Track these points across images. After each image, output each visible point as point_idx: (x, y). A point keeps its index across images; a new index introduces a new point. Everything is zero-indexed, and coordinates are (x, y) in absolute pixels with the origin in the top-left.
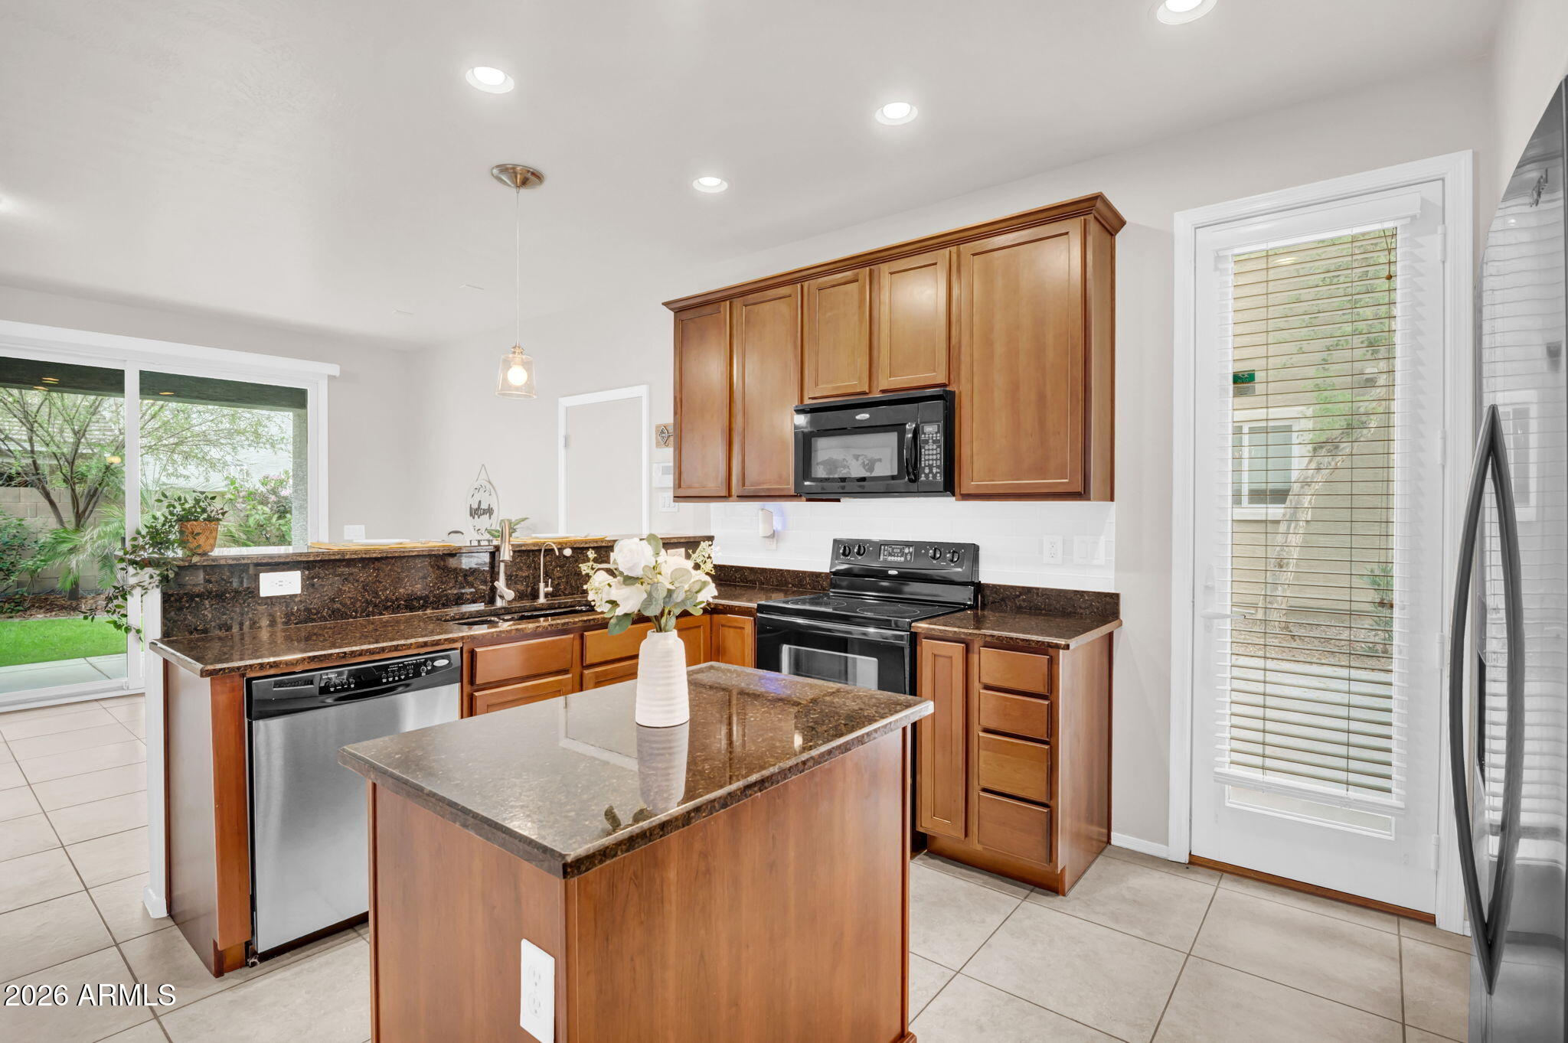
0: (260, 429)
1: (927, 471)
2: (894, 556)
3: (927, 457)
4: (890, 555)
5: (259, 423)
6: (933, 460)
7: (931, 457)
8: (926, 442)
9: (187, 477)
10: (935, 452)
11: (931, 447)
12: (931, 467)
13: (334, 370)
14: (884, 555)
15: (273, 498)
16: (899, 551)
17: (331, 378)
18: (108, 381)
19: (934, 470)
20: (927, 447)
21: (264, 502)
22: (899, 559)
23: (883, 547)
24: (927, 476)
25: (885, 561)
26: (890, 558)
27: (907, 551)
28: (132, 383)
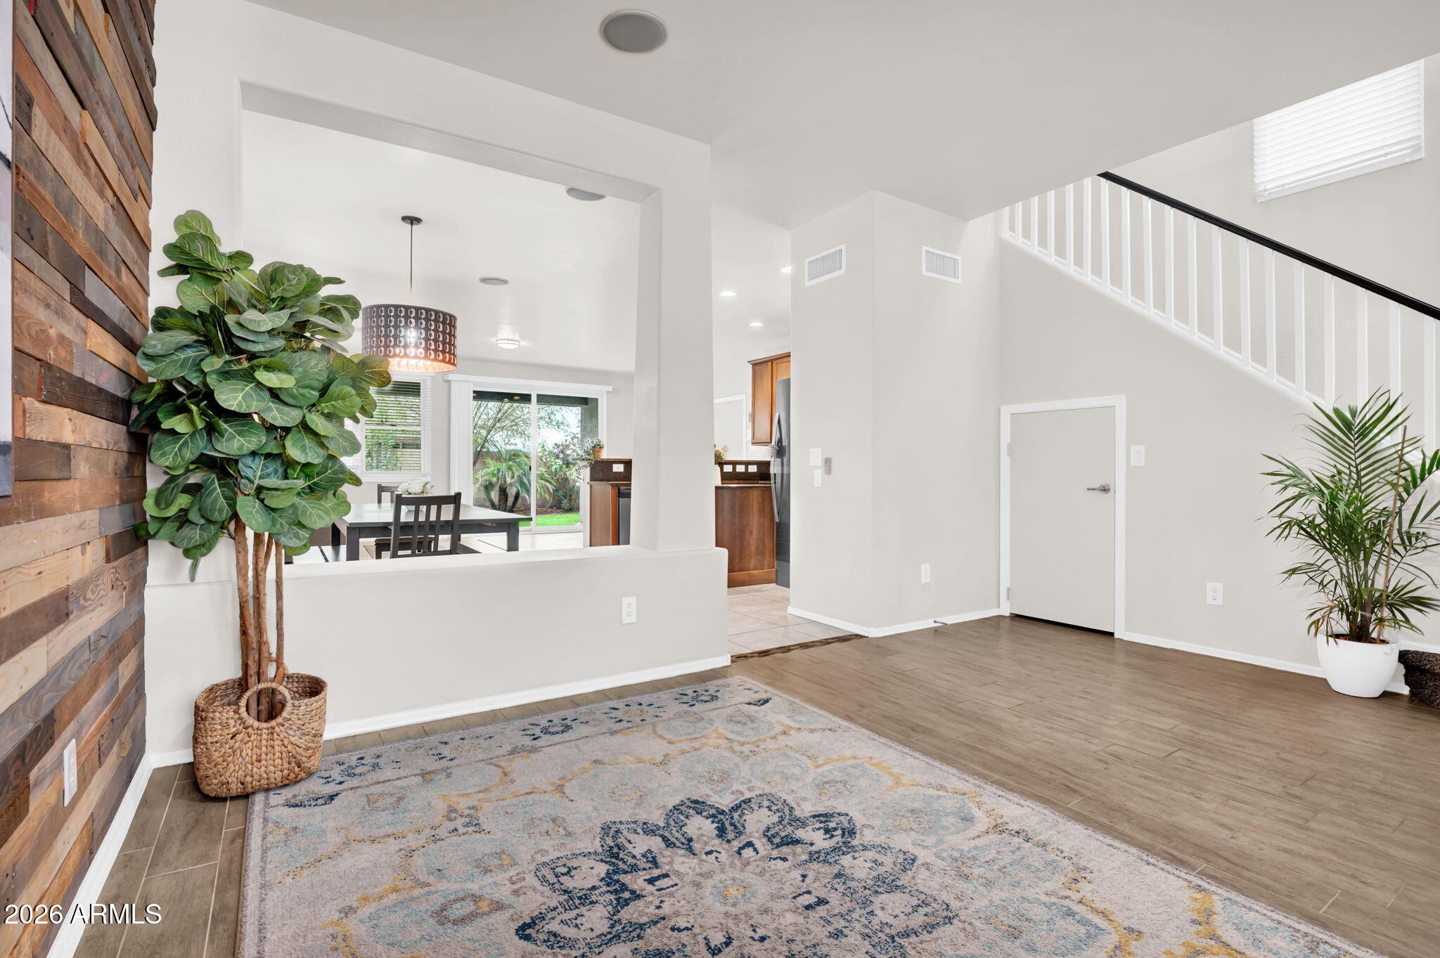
0: (552, 416)
5: (552, 413)
9: (516, 444)
13: (610, 388)
15: (561, 455)
17: (608, 392)
18: (526, 398)
21: (558, 457)
28: (534, 399)
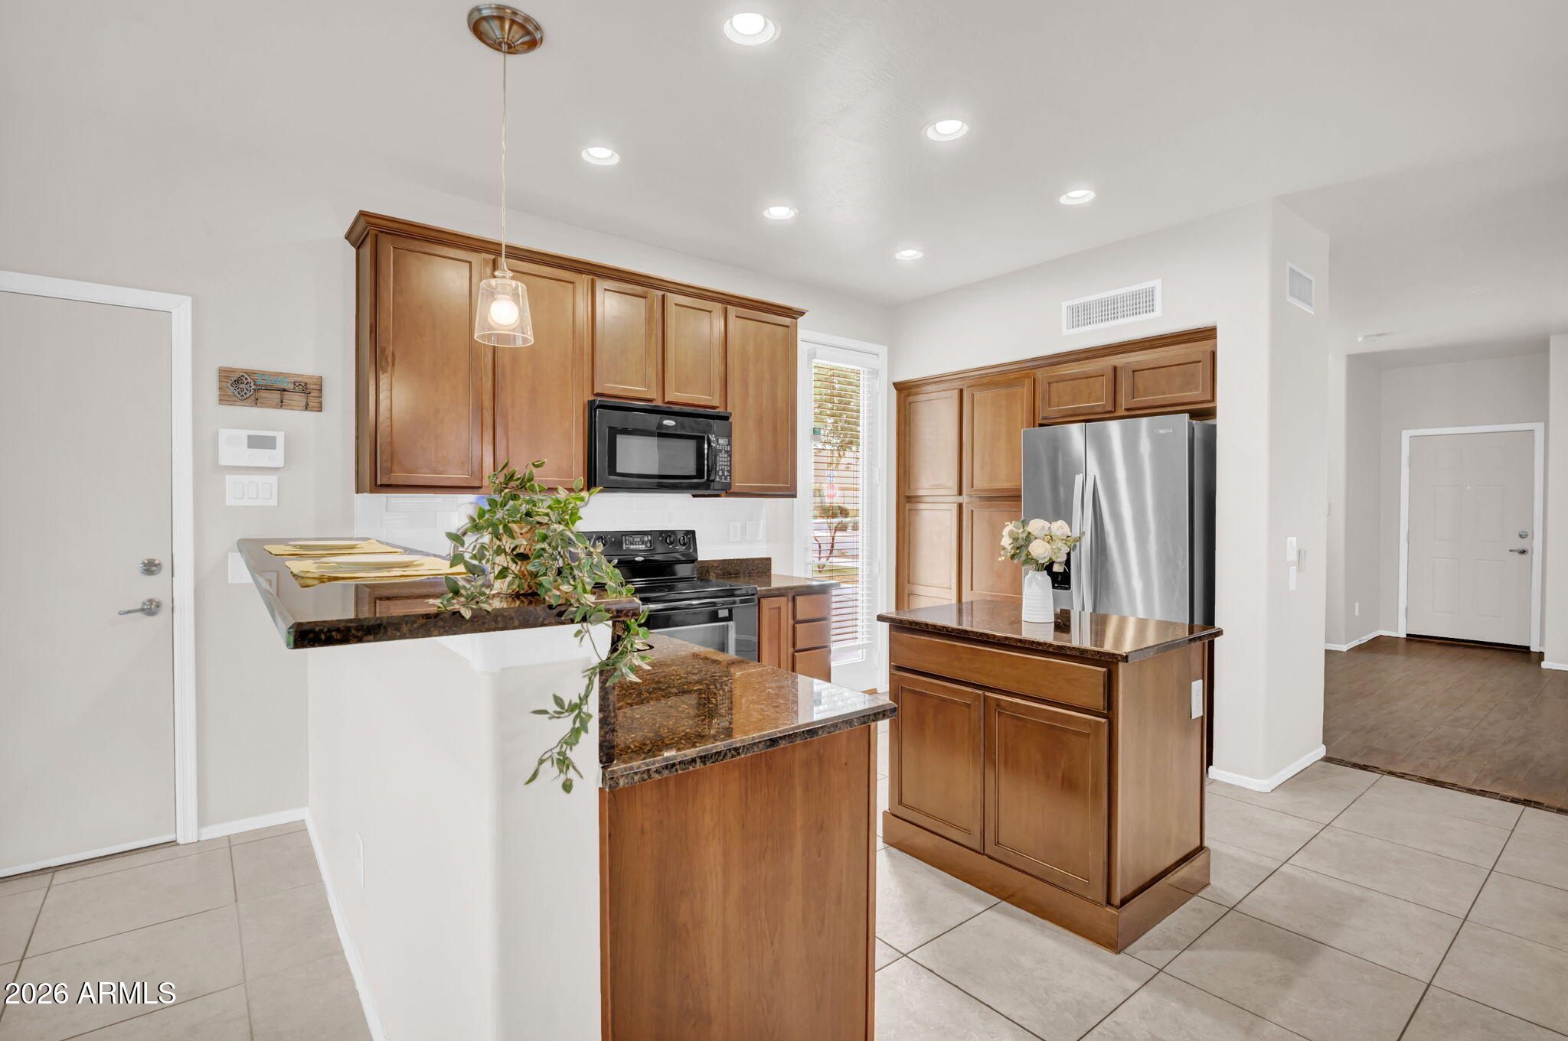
1: (720, 474)
2: (636, 544)
3: (721, 463)
4: (632, 544)
6: (725, 465)
7: (723, 463)
8: (721, 451)
10: (726, 460)
11: (723, 456)
12: (723, 471)
14: (626, 544)
16: (639, 540)
19: (726, 473)
20: (720, 455)
22: (640, 546)
23: (624, 538)
24: (720, 477)
25: (628, 549)
26: (632, 547)
27: (646, 539)
